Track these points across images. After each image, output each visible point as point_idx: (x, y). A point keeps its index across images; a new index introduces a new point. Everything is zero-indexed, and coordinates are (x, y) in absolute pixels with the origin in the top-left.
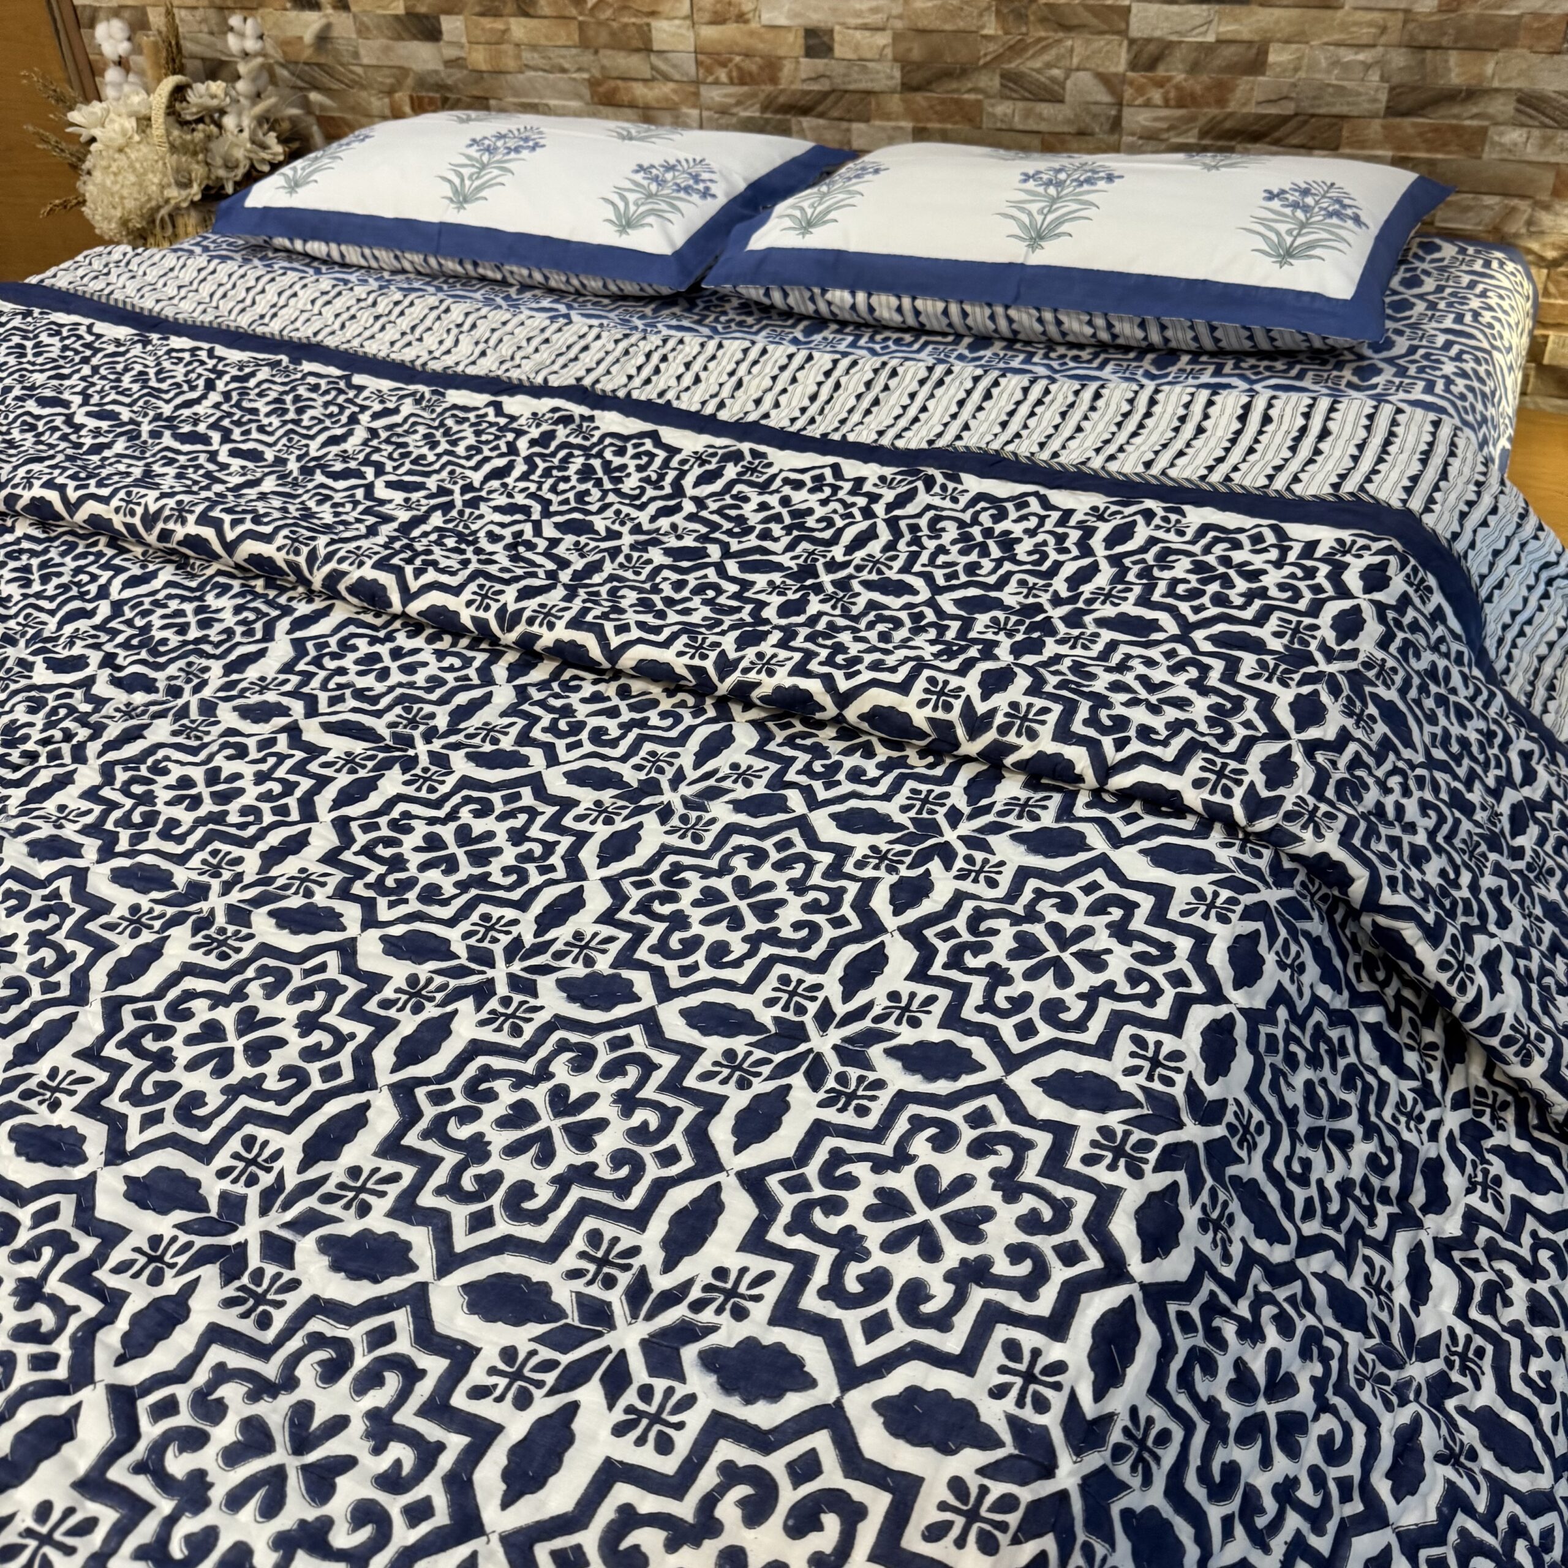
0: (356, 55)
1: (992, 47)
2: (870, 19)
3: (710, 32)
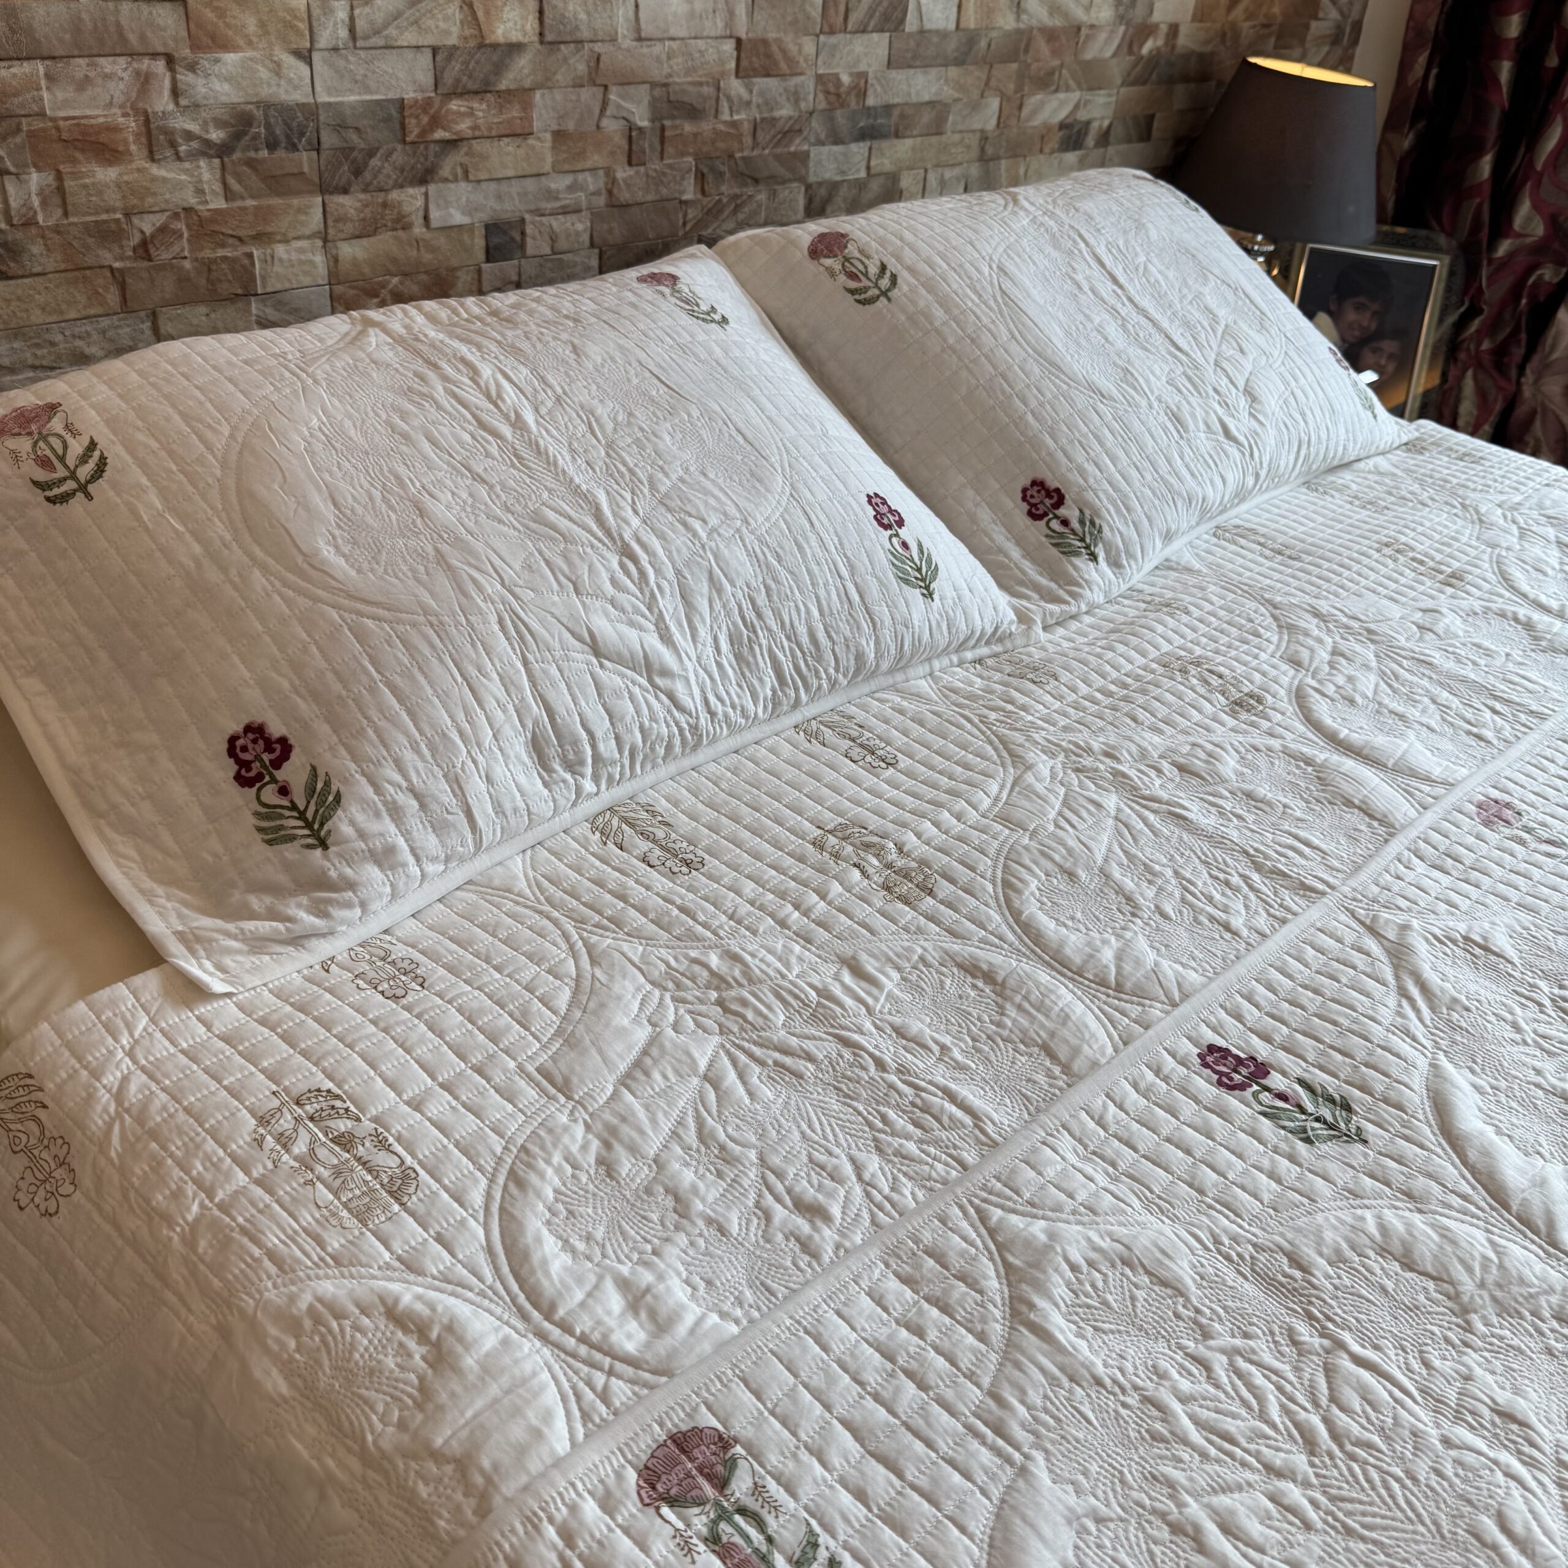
1: (692, 213)
2: (568, 199)
3: (349, 251)
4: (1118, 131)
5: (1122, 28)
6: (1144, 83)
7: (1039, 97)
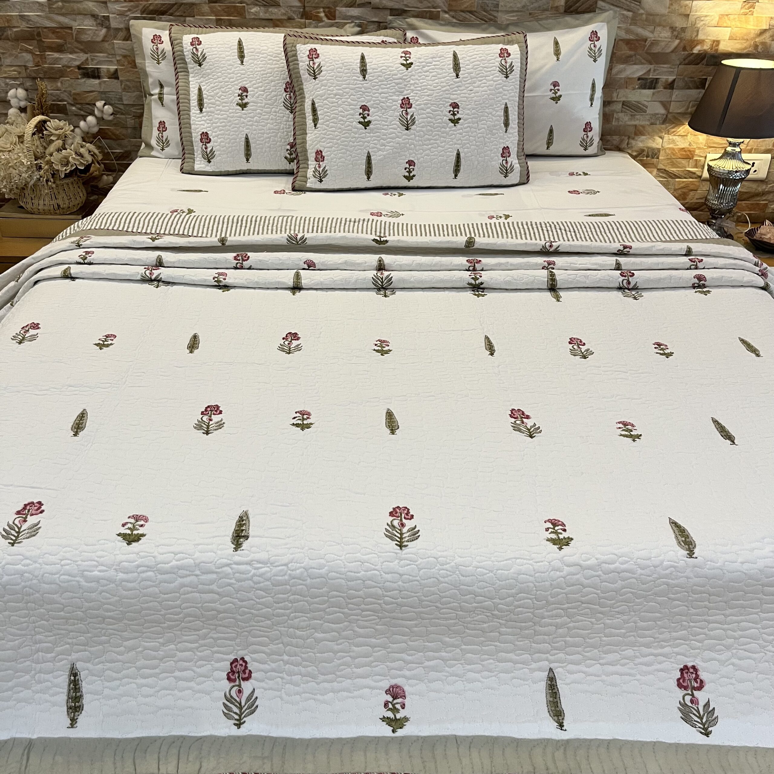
0: (121, 99)
4: (680, 83)
5: (677, 41)
6: (697, 64)
7: (622, 66)
